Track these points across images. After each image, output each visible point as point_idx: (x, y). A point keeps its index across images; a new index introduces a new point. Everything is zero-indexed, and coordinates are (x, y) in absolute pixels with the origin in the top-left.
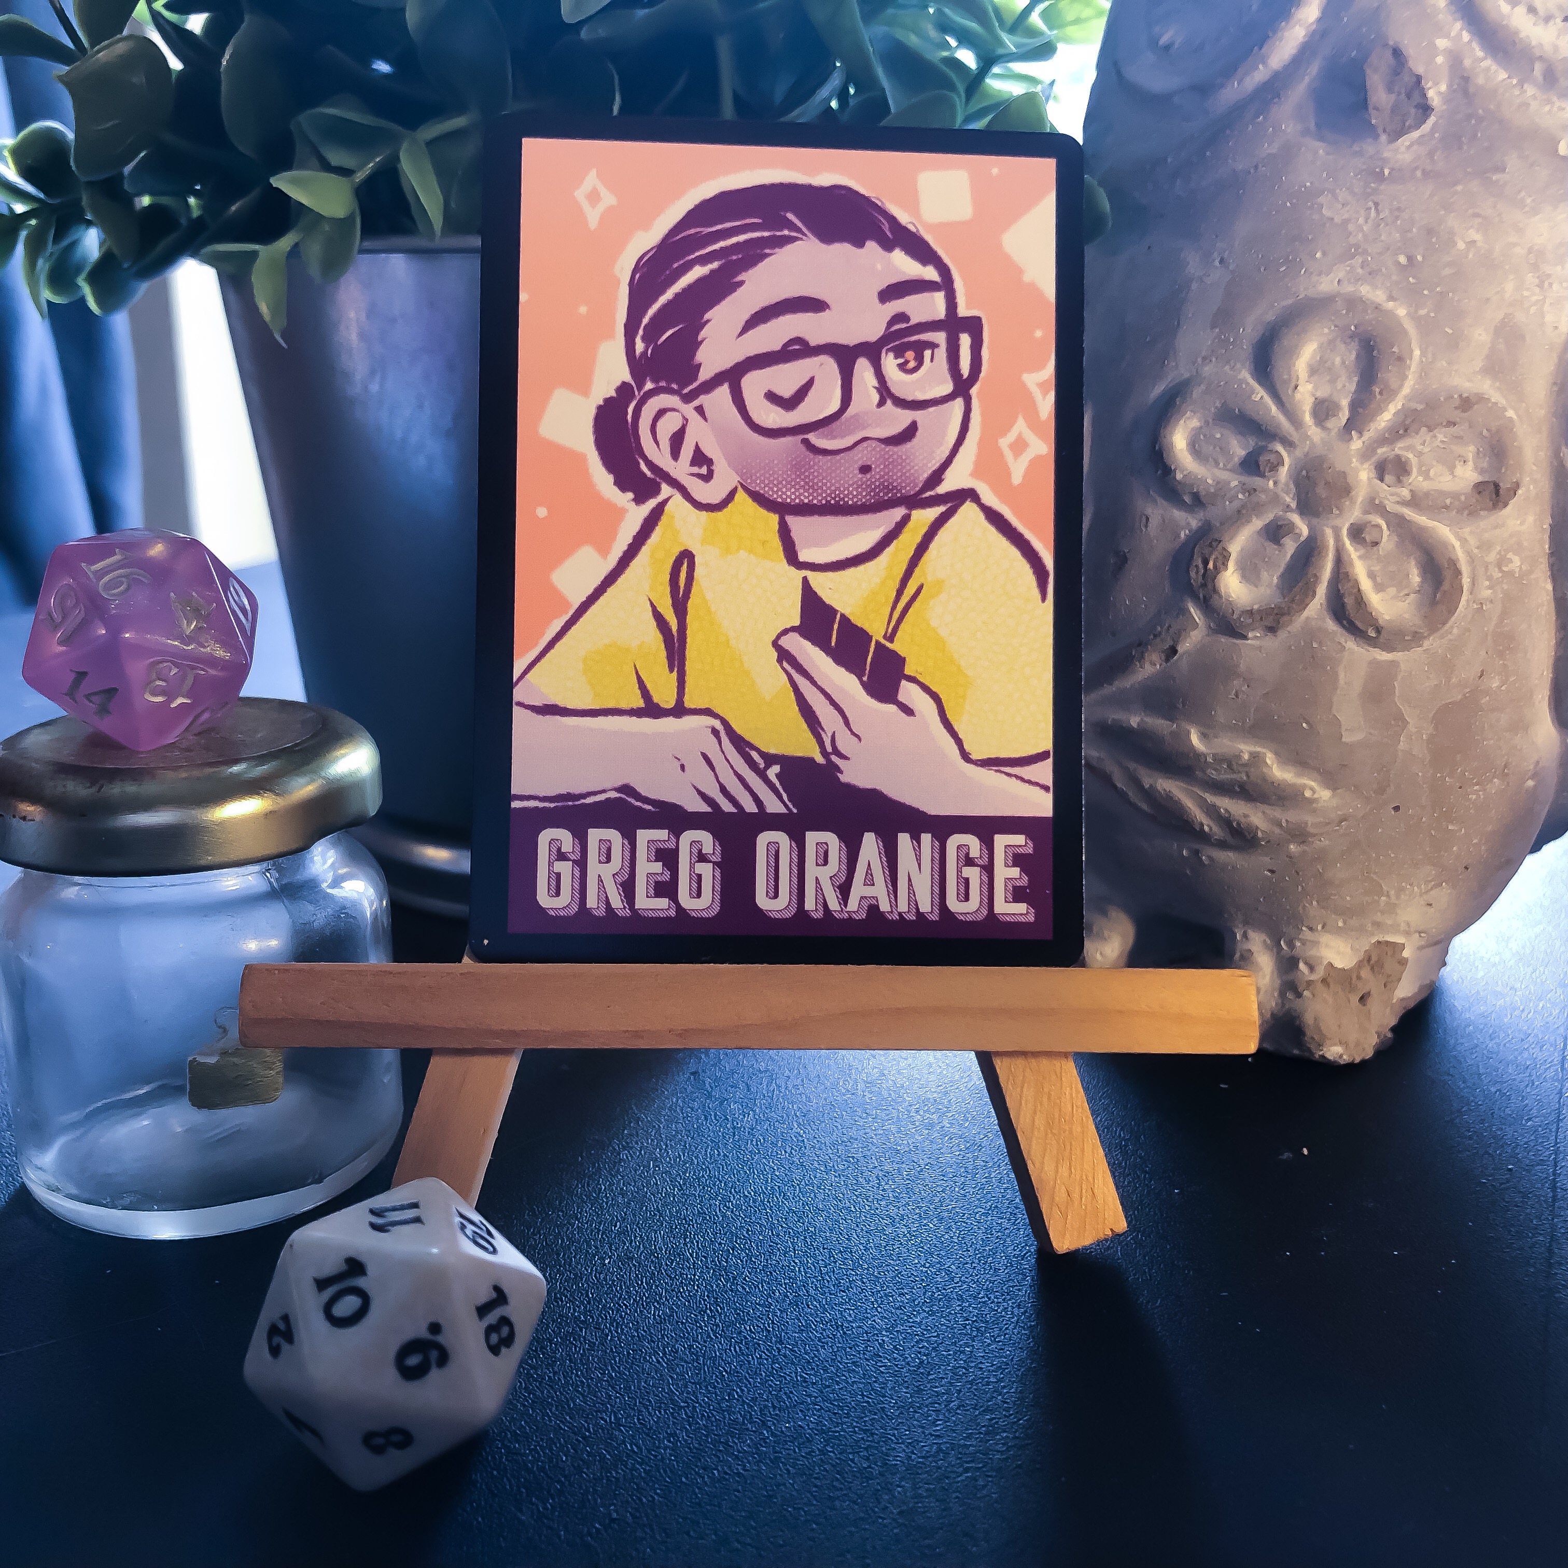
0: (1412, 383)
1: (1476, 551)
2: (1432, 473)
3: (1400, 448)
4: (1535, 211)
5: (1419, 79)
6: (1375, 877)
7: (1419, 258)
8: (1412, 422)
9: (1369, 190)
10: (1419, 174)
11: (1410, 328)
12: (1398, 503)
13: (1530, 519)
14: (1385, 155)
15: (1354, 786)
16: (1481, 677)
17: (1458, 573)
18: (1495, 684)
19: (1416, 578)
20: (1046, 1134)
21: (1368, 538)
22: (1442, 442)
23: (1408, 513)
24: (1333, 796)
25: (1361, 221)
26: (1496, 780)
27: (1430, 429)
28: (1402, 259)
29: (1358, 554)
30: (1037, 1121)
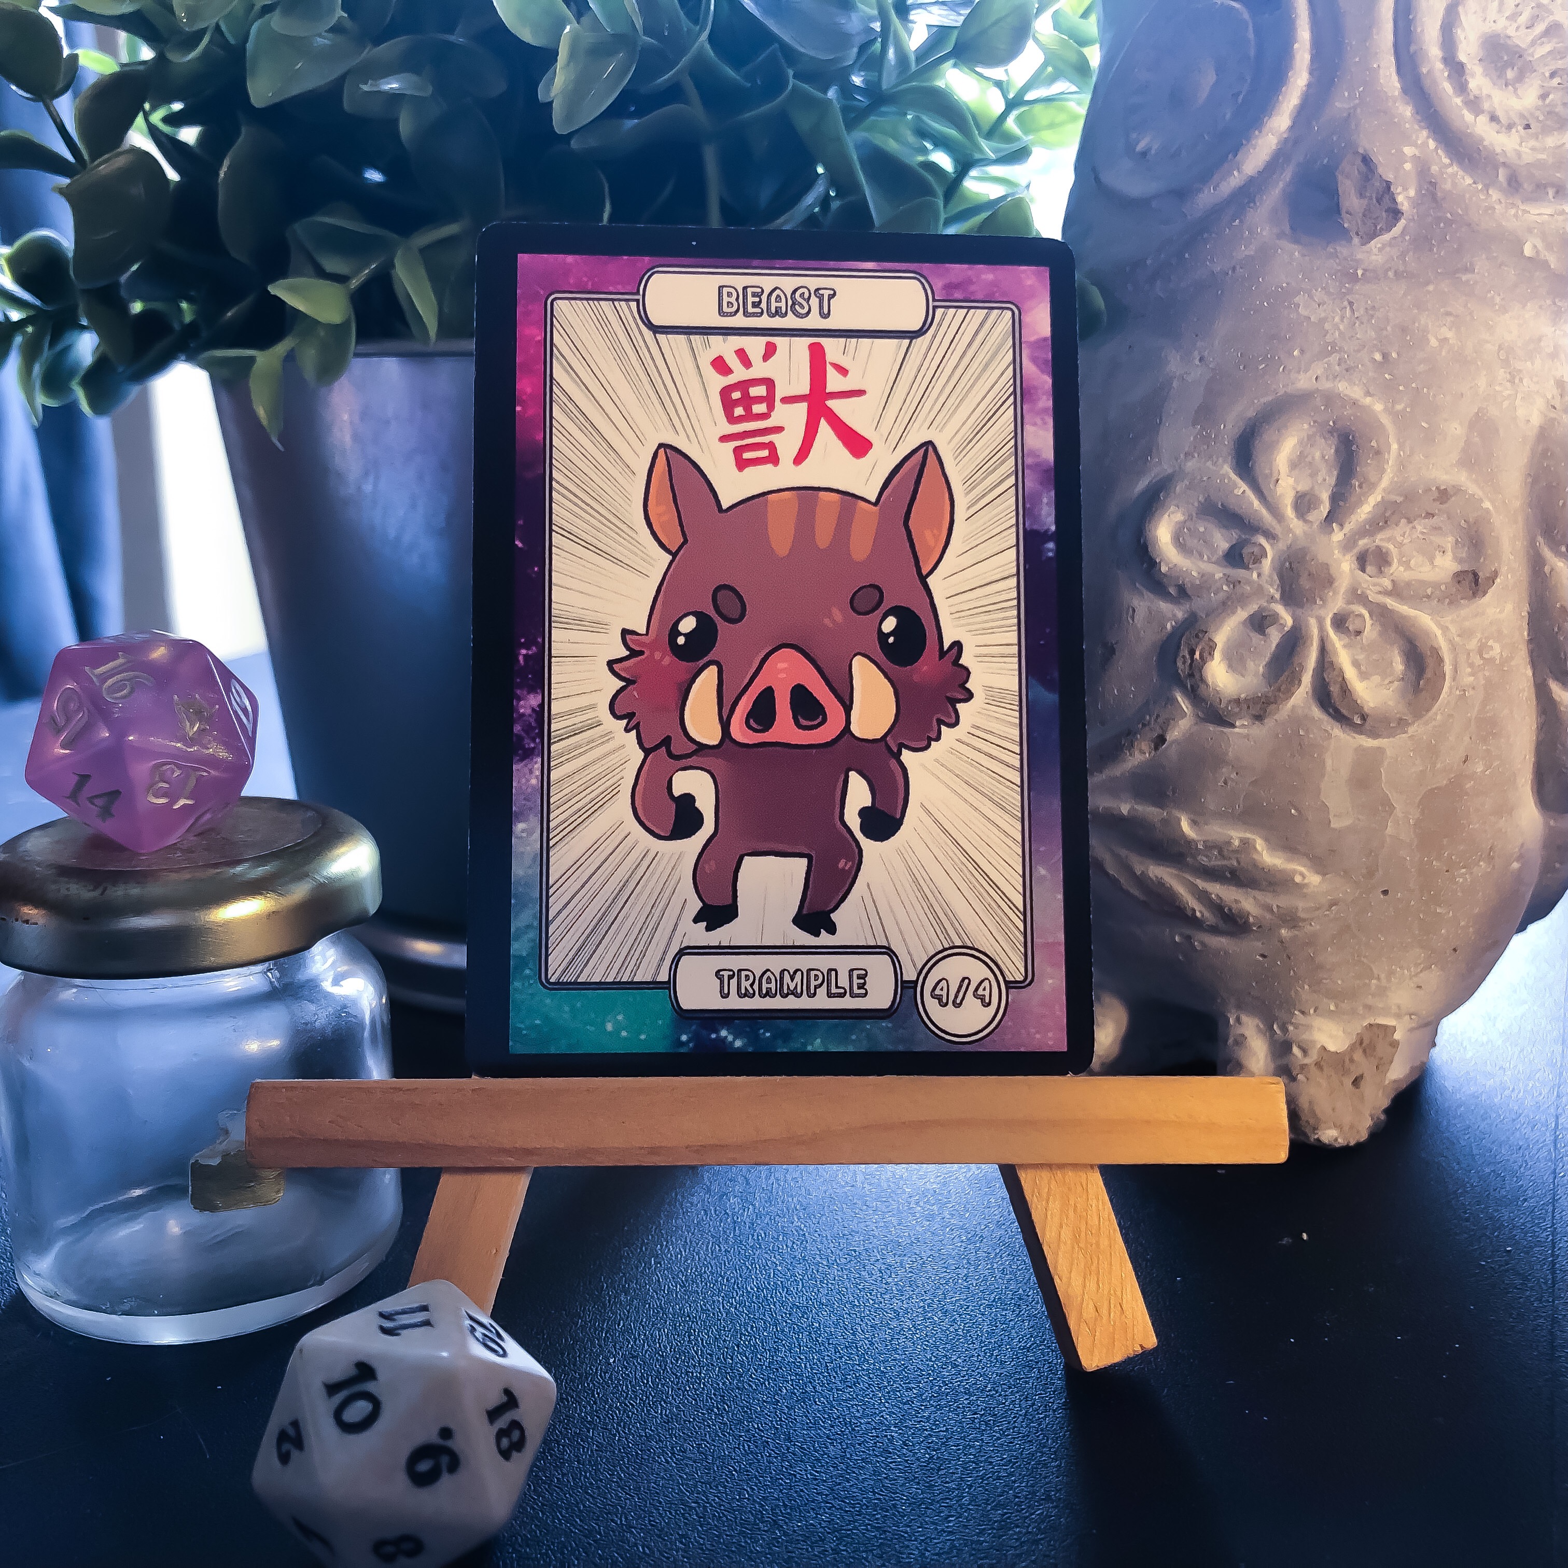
0: (1391, 475)
1: (1457, 639)
2: (1412, 562)
3: (1380, 539)
4: (1504, 310)
5: (1388, 185)
6: (1365, 960)
7: (1394, 355)
8: (1393, 513)
9: (1343, 290)
10: (1391, 274)
11: (1386, 420)
12: (1380, 593)
13: (1509, 607)
14: (1359, 256)
15: (1345, 872)
16: (1465, 762)
17: (1440, 660)
18: (1479, 770)
19: (1399, 665)
20: (1073, 1248)
21: (1350, 628)
22: (1423, 533)
23: (1390, 602)
24: (1323, 881)
25: (1337, 319)
26: (1481, 863)
27: (1409, 521)
28: (1378, 357)
29: (1342, 643)
30: (1062, 1233)
